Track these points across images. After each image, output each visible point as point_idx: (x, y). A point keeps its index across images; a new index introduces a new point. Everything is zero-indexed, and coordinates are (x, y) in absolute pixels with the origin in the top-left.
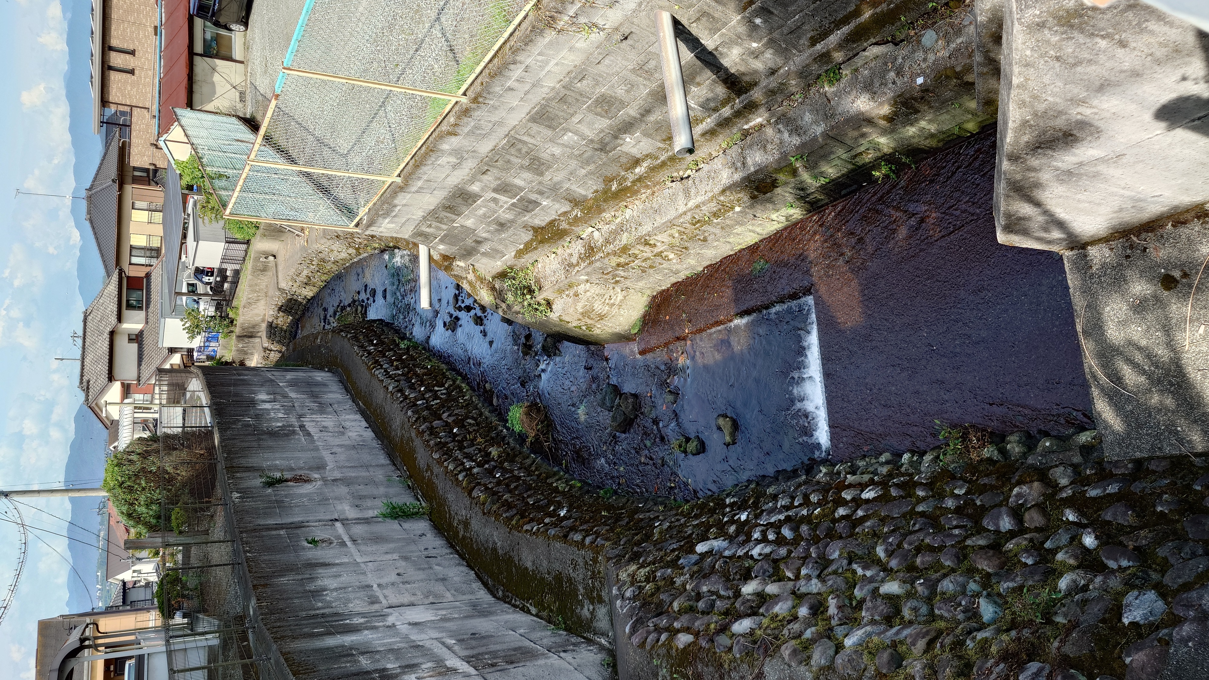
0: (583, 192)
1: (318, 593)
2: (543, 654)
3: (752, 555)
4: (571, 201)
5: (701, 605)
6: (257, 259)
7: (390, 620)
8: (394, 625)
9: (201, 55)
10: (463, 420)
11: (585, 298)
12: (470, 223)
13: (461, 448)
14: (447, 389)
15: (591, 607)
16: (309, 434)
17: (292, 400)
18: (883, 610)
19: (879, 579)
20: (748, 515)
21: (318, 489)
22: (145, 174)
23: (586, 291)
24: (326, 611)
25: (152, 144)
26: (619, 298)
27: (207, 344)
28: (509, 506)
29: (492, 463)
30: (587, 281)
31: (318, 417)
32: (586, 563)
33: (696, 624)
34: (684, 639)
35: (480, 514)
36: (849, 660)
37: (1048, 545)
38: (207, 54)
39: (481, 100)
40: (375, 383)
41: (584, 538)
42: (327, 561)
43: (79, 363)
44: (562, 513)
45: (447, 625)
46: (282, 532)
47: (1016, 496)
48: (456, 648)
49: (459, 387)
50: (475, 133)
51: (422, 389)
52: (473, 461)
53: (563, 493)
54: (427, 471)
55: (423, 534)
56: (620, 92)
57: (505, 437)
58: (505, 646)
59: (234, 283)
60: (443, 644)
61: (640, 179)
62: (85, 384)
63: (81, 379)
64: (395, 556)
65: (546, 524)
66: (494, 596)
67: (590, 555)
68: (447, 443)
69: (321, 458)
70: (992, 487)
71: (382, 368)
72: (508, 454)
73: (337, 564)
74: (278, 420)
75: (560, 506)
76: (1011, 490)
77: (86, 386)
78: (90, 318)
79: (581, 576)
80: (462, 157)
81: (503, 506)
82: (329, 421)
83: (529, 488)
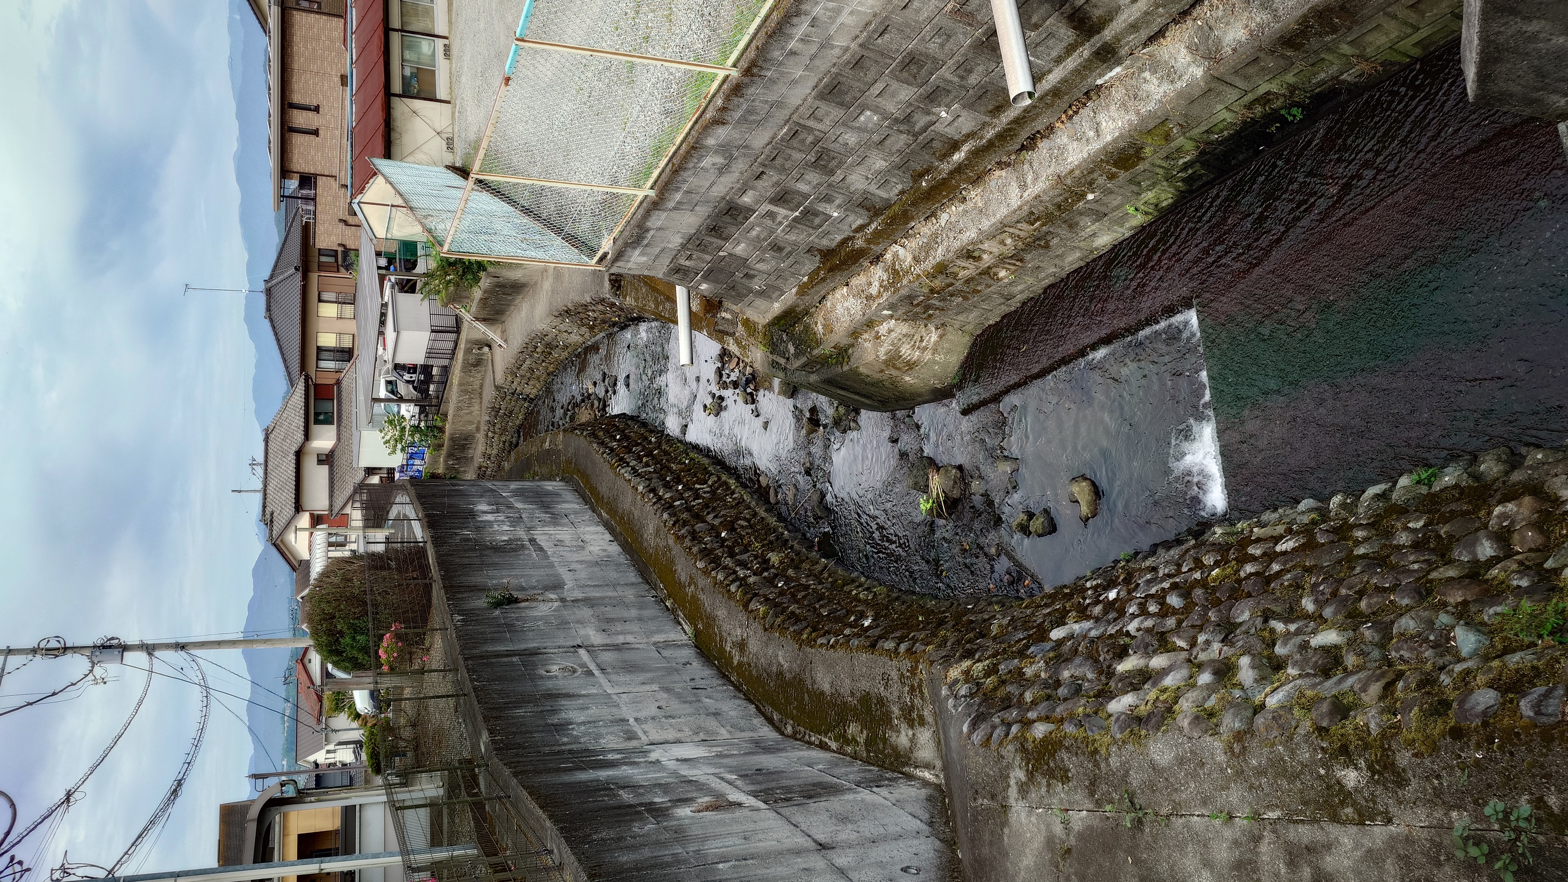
0: (884, 195)
1: (562, 727)
2: (849, 789)
3: (1128, 631)
4: (868, 210)
5: (1062, 691)
6: (468, 351)
7: (653, 756)
8: (658, 761)
9: (399, 96)
10: (733, 522)
11: (889, 341)
12: (740, 249)
13: (732, 555)
14: (710, 487)
15: (910, 733)
16: (541, 549)
17: (518, 511)
18: (1317, 662)
19: (1309, 629)
20: (1118, 593)
21: (554, 611)
22: (332, 260)
23: (890, 331)
24: (574, 747)
25: (341, 220)
26: (932, 340)
27: (411, 462)
28: (795, 618)
29: (772, 570)
30: (891, 317)
31: (551, 530)
32: (902, 675)
33: (1058, 710)
34: (1040, 730)
35: (760, 631)
36: (1274, 717)
37: (1549, 564)
38: (406, 94)
39: (755, 70)
40: (620, 482)
41: (898, 645)
42: (571, 691)
43: (259, 497)
44: (867, 623)
45: (725, 761)
46: (514, 659)
47: (1498, 517)
48: (739, 783)
49: (726, 483)
50: (748, 120)
51: (680, 487)
52: (748, 569)
53: (866, 602)
54: (689, 585)
55: (688, 663)
56: (933, 47)
57: (787, 541)
58: (800, 782)
59: (442, 383)
60: (722, 779)
61: (959, 169)
62: (268, 516)
63: (264, 511)
64: (655, 687)
65: (845, 636)
66: (782, 733)
67: (907, 664)
68: (715, 549)
69: (557, 576)
70: (1464, 514)
71: (628, 466)
72: (792, 560)
73: (584, 696)
74: (502, 533)
75: (862, 616)
76: (1490, 513)
77: (267, 519)
78: (272, 436)
79: (896, 694)
80: (731, 156)
81: (789, 618)
82: (564, 534)
83: (821, 597)
